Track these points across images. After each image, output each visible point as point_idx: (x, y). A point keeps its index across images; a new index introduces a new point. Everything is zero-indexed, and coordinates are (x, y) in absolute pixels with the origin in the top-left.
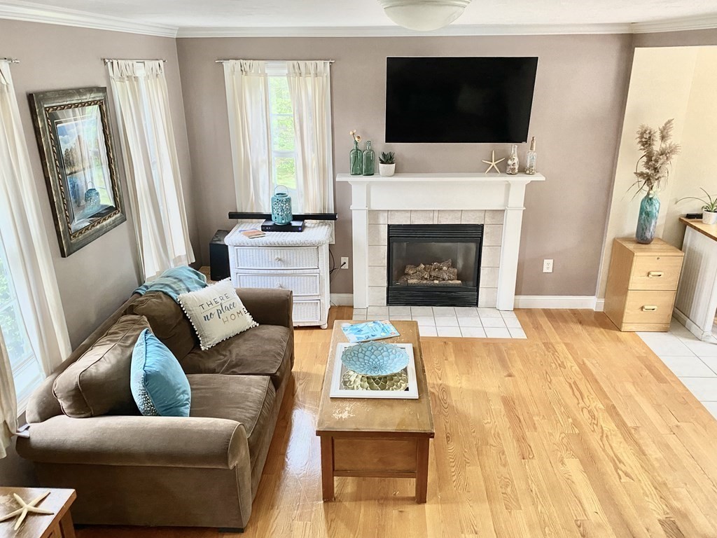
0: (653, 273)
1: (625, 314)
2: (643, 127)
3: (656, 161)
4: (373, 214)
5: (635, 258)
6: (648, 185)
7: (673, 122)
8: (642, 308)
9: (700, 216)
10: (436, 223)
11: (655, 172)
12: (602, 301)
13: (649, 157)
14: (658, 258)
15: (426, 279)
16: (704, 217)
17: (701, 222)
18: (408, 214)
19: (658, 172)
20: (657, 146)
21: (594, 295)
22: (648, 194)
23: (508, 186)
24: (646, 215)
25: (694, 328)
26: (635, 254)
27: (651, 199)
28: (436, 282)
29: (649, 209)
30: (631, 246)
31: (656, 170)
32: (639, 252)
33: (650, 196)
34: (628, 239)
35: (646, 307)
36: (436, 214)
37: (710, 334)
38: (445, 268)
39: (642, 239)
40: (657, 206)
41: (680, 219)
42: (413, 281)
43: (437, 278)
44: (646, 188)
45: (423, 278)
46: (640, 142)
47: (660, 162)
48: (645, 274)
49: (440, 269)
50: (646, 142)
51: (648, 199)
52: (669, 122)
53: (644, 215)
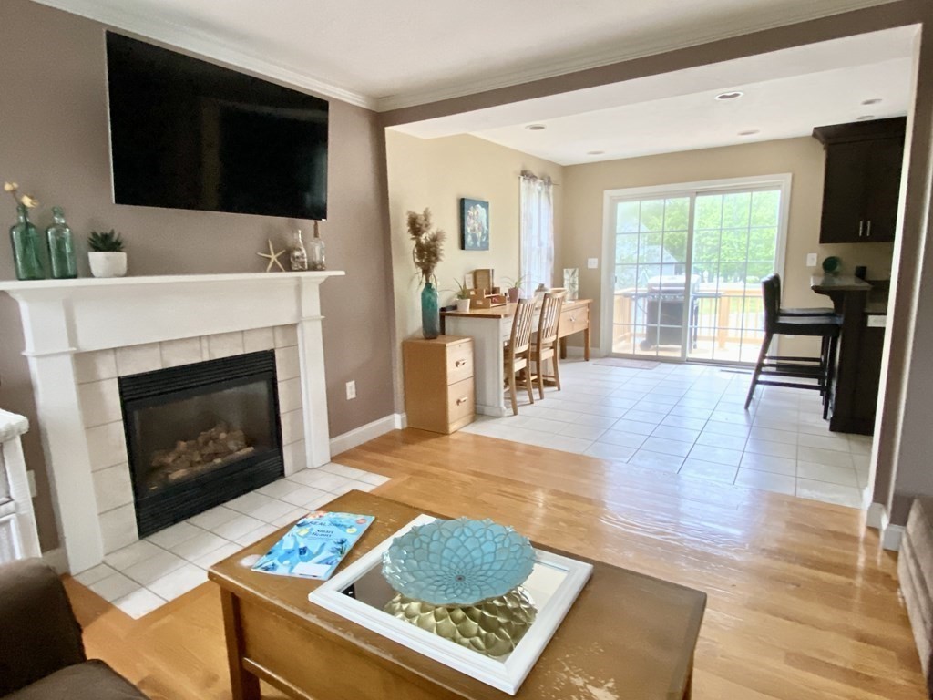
0: (460, 363)
1: (449, 413)
4: (84, 361)
5: (447, 350)
8: (458, 402)
9: (455, 308)
10: (206, 358)
12: (405, 416)
13: (420, 246)
15: (199, 463)
16: (459, 307)
18: (157, 351)
21: (394, 412)
23: (299, 288)
26: (447, 346)
28: (218, 461)
34: (417, 339)
36: (205, 343)
37: (505, 407)
38: (223, 435)
42: (178, 474)
43: (216, 455)
45: (192, 464)
46: (410, 229)
49: (215, 440)
51: (428, 285)
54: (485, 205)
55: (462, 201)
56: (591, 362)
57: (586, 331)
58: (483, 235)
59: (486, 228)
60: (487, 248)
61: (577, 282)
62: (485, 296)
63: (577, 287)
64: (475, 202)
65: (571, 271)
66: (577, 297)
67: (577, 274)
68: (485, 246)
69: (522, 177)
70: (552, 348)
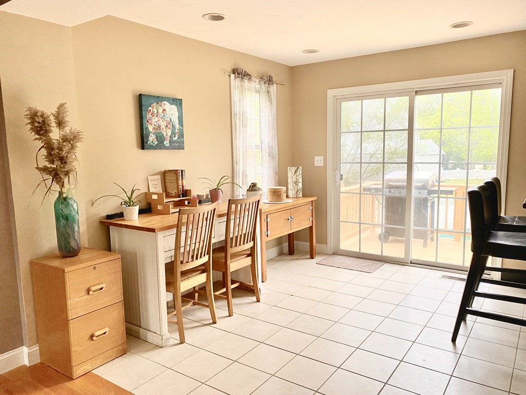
0: (93, 288)
1: (73, 354)
2: (30, 109)
3: (60, 149)
5: (67, 275)
6: (57, 183)
7: (66, 105)
8: (92, 337)
9: (121, 215)
11: (62, 162)
12: (36, 348)
13: (49, 146)
14: (95, 268)
16: (124, 215)
17: (124, 220)
19: (66, 162)
20: (55, 135)
21: (22, 345)
22: (61, 193)
24: (64, 221)
25: (151, 337)
26: (66, 271)
27: (65, 199)
29: (66, 212)
30: (56, 263)
31: (63, 160)
32: (69, 266)
33: (64, 196)
34: (50, 256)
35: (97, 334)
37: (168, 335)
39: (68, 251)
40: (75, 207)
41: (101, 222)
44: (56, 187)
46: (31, 129)
47: (66, 149)
48: (84, 293)
50: (40, 126)
51: (63, 200)
52: (62, 105)
53: (63, 221)
54: (177, 102)
55: (140, 98)
56: (318, 259)
57: (311, 228)
58: (173, 133)
59: (177, 126)
60: (181, 147)
61: (301, 180)
62: (165, 201)
63: (300, 185)
64: (159, 99)
65: (294, 169)
66: (301, 195)
67: (300, 171)
68: (178, 145)
69: (233, 76)
70: (249, 255)
